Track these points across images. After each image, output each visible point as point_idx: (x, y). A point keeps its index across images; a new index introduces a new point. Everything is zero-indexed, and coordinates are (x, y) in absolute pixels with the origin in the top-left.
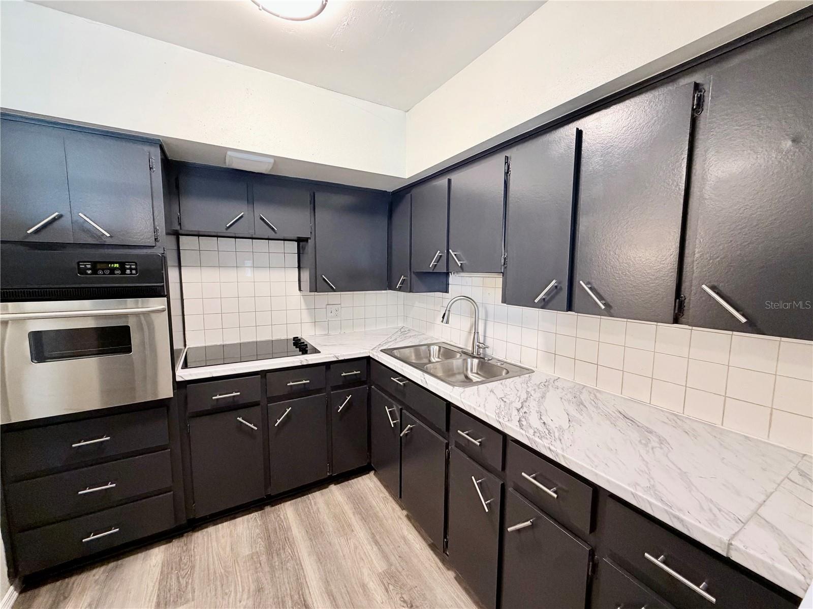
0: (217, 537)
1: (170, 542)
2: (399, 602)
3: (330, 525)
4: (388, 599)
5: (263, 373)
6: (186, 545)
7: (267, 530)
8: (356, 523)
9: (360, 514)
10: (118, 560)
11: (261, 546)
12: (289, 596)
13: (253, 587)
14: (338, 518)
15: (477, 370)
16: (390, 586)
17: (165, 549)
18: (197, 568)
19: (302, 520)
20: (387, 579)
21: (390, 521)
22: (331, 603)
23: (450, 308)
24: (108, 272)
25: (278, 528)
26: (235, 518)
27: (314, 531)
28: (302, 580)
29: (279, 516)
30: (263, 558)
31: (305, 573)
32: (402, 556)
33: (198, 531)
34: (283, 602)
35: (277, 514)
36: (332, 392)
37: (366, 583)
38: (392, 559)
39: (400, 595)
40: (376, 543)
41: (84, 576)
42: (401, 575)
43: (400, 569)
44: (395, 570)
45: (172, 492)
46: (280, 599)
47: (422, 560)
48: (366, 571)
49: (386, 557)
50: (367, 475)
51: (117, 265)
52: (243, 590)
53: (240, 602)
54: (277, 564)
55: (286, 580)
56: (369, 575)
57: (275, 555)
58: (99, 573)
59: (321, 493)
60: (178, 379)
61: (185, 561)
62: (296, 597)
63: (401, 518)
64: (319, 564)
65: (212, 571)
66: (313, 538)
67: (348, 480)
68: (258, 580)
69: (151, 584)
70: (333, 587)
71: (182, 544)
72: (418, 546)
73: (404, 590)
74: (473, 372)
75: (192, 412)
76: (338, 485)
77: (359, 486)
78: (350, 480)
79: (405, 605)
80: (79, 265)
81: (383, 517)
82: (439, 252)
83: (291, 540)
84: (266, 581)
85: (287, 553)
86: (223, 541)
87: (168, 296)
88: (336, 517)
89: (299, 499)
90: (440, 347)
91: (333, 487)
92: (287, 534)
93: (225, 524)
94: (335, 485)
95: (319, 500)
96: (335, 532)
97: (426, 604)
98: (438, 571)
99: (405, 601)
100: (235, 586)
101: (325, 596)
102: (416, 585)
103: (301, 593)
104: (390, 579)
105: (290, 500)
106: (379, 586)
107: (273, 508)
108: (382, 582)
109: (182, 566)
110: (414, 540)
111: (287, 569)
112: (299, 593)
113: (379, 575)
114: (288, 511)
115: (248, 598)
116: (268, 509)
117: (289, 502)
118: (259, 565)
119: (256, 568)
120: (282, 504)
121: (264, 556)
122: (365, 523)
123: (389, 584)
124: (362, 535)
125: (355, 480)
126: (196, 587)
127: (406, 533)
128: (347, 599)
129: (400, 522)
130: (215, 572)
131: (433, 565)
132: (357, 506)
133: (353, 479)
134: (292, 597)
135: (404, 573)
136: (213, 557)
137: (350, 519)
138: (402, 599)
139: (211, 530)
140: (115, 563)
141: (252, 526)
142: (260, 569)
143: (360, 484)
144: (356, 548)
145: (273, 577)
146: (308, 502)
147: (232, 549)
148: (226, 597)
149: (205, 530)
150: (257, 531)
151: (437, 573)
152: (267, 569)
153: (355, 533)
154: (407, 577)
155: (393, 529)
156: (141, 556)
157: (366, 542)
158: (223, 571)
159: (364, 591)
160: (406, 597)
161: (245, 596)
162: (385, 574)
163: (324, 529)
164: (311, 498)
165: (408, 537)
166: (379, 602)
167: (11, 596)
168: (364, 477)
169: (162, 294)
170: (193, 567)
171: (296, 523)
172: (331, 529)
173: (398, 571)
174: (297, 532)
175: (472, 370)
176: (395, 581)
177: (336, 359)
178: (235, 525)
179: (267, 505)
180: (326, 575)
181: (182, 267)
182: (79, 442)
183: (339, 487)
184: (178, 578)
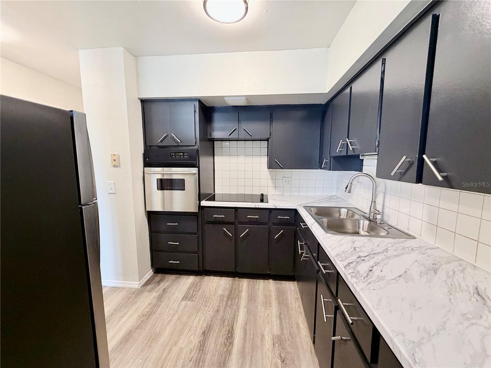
0: (212, 281)
1: (197, 276)
2: (277, 354)
3: (260, 298)
4: (272, 350)
5: (236, 209)
6: (201, 279)
7: (232, 287)
8: (274, 304)
9: (279, 300)
10: (180, 275)
11: (226, 293)
12: (227, 321)
13: (216, 308)
14: (267, 297)
15: (368, 229)
16: (277, 344)
17: (195, 278)
18: (201, 291)
19: (249, 290)
20: (277, 340)
21: (294, 312)
22: (244, 334)
23: (352, 181)
24: (179, 156)
25: (237, 289)
26: (222, 277)
27: (252, 298)
28: (236, 317)
29: (240, 284)
30: (225, 299)
31: (239, 314)
32: (291, 333)
33: (207, 276)
34: (224, 321)
35: (239, 282)
36: (272, 226)
37: (265, 335)
38: (285, 331)
39: (280, 352)
40: (280, 319)
41: (170, 275)
42: (286, 343)
43: (287, 339)
44: (283, 338)
45: (197, 254)
46: (224, 319)
47: (303, 342)
48: (267, 329)
49: (282, 329)
50: (293, 282)
51: (182, 154)
52: (212, 308)
53: (209, 311)
54: (229, 304)
55: (230, 313)
56: (268, 332)
57: (230, 300)
58: (173, 277)
59: (264, 281)
60: (202, 205)
61: (198, 285)
62: (230, 322)
63: (301, 313)
64: (247, 314)
65: (205, 294)
66: (250, 300)
67: (281, 281)
68: (219, 306)
69: (185, 289)
70: (248, 327)
71: (200, 278)
72: (304, 334)
73: (283, 350)
74: (364, 230)
75: (207, 221)
76: (274, 281)
77: (285, 286)
78: (282, 281)
79: (280, 358)
80: (171, 154)
81: (291, 308)
82: (341, 141)
83: (240, 296)
84: (222, 309)
85: (235, 302)
86: (214, 284)
87: (199, 167)
88: (265, 296)
89: (252, 280)
90: (348, 210)
91: (271, 281)
92: (239, 293)
93: (218, 277)
94: (273, 280)
95: (261, 284)
96: (261, 303)
97: (292, 366)
98: (310, 353)
99: (281, 356)
100: (210, 304)
101: (243, 329)
102: (292, 353)
103: (233, 322)
104: (279, 341)
105: (248, 279)
106: (271, 340)
107: (239, 279)
108: (273, 339)
109: (197, 287)
110: (303, 329)
111: (232, 308)
112: (232, 321)
113: (274, 335)
114: (245, 283)
115: (212, 312)
116: (237, 279)
117: (247, 279)
118: (222, 301)
119: (220, 301)
120: (244, 279)
121: (226, 298)
122: (279, 306)
123: (276, 342)
124: (275, 311)
125: (285, 282)
126: (197, 297)
127: (300, 322)
128: (252, 337)
129: (300, 315)
130: (206, 295)
131: (308, 348)
132: (279, 296)
133: (284, 281)
134: (228, 321)
135: (288, 342)
136: (207, 289)
137: (272, 300)
138: (280, 355)
139: (212, 277)
140: (179, 276)
141: (227, 283)
142: (222, 302)
143: (286, 285)
144: (268, 315)
145: (225, 308)
146: (255, 283)
147: (215, 289)
148: (205, 307)
149: (210, 277)
150: (228, 286)
151: (309, 354)
152: (224, 304)
153: (271, 308)
154: (289, 345)
155: (293, 317)
156: (187, 277)
157: (275, 315)
158: (208, 296)
159: (262, 338)
160: (283, 355)
161: (212, 310)
162: (277, 337)
163: (257, 299)
164: (258, 282)
165: (300, 325)
166: (267, 348)
167: (151, 272)
168: (291, 282)
169: (196, 166)
170: (200, 289)
171: (245, 290)
172: (260, 300)
173: (285, 339)
174: (244, 295)
175: (363, 228)
176: (281, 343)
177: (274, 207)
178: (221, 279)
179: (237, 276)
180: (247, 320)
181: (215, 156)
182: (169, 223)
183: (274, 282)
184: (194, 291)
